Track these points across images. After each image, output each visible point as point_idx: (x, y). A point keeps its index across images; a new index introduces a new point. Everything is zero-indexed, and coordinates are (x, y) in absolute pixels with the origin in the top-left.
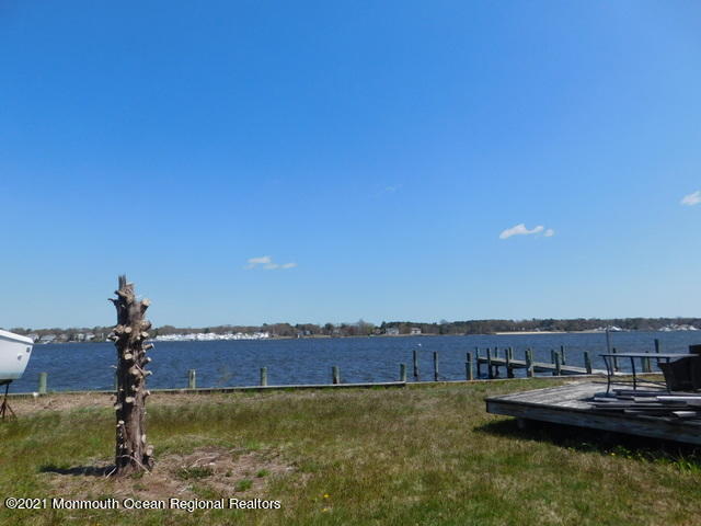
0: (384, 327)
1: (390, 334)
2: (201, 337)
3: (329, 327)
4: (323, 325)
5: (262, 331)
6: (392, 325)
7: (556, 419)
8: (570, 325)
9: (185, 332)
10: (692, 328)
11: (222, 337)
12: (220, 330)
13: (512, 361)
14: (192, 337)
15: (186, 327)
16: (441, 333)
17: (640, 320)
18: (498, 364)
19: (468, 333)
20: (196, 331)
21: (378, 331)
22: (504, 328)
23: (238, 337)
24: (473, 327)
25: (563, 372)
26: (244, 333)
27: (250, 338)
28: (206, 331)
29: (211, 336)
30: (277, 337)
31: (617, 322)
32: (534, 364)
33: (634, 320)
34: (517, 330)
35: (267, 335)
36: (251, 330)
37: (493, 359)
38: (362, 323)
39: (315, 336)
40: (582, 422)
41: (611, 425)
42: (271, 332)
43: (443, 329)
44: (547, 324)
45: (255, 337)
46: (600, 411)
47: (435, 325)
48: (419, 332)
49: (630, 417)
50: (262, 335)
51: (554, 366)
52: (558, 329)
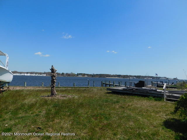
0: (78, 74)
1: (79, 76)
2: (26, 74)
3: (63, 74)
4: (61, 73)
5: (44, 74)
6: (80, 74)
7: (117, 91)
8: (124, 76)
9: (21, 73)
10: (151, 78)
11: (32, 75)
12: (31, 73)
13: (110, 84)
14: (23, 74)
15: (21, 72)
16: (93, 77)
17: (140, 76)
18: (107, 84)
19: (100, 77)
20: (24, 73)
21: (76, 75)
22: (108, 76)
23: (37, 75)
24: (101, 76)
25: (120, 86)
26: (39, 74)
27: (40, 75)
28: (27, 73)
29: (29, 75)
30: (48, 76)
31: (135, 76)
32: (115, 84)
33: (139, 76)
34: (111, 77)
35: (45, 75)
36: (41, 73)
37: (106, 83)
38: (72, 73)
39: (59, 76)
40: (121, 91)
41: (125, 92)
42: (46, 74)
43: (93, 76)
44: (119, 76)
45: (42, 75)
46: (124, 90)
47: (91, 75)
48: (87, 76)
49: (128, 91)
50: (44, 75)
51: (119, 85)
52: (121, 77)
